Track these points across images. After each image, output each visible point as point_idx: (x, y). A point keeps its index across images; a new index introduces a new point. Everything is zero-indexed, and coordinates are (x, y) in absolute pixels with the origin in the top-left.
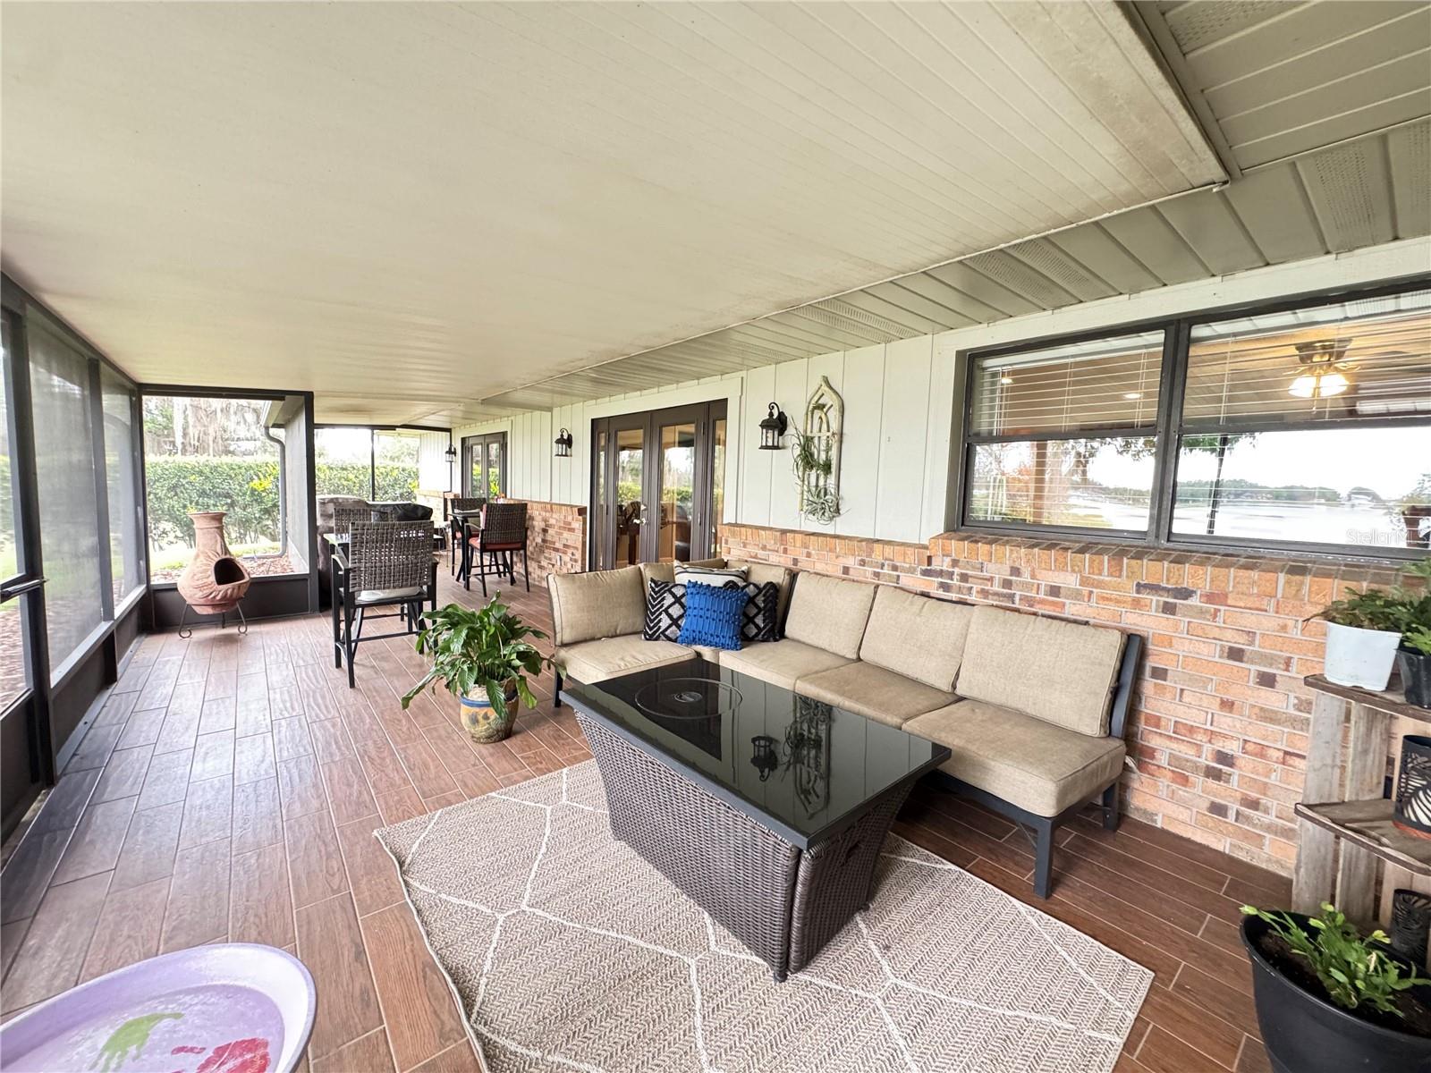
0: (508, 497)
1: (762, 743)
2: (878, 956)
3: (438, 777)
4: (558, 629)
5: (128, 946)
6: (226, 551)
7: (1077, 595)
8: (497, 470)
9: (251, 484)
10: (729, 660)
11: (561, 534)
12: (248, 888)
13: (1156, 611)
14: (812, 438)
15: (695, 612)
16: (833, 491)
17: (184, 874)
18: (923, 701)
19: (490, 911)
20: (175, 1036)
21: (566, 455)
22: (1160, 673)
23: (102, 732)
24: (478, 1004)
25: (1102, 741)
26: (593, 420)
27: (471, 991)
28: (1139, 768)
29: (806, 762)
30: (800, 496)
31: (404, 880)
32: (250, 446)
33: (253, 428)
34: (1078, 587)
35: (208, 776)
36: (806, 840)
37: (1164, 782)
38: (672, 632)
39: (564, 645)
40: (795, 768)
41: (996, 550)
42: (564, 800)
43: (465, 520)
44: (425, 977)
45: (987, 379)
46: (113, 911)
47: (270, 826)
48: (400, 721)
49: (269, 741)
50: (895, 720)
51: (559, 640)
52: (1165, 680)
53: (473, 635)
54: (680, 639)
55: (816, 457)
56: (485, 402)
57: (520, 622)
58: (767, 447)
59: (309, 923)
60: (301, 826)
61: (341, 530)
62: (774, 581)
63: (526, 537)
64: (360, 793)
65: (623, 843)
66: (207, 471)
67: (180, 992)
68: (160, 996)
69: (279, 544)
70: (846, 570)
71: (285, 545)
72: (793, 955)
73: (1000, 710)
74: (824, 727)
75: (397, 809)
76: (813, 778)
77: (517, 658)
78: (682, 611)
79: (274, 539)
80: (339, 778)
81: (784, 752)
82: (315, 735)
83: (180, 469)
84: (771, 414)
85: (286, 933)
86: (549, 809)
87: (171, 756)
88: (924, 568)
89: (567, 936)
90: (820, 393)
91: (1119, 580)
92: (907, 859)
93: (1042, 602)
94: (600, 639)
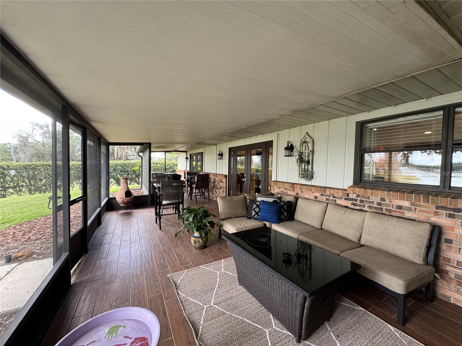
0: (203, 172)
1: (286, 255)
2: (335, 339)
3: (185, 259)
4: (220, 214)
5: (105, 302)
6: (128, 188)
7: (409, 209)
8: (200, 163)
9: (133, 168)
10: (275, 227)
11: (219, 183)
12: (135, 289)
13: (445, 217)
14: (303, 153)
15: (264, 210)
16: (310, 170)
17: (119, 282)
18: (347, 246)
19: (202, 304)
20: (124, 332)
21: (221, 159)
22: (450, 241)
23: (98, 239)
24: (200, 335)
25: (424, 267)
26: (229, 148)
27: (197, 330)
28: (441, 278)
29: (302, 263)
30: (298, 172)
31: (177, 291)
32: (133, 157)
33: (134, 152)
34: (410, 206)
35: (124, 253)
36: (308, 294)
37: (453, 285)
38: (256, 217)
39: (222, 220)
40: (298, 265)
41: (374, 192)
42: (223, 270)
43: (191, 179)
44: (183, 323)
45: (368, 131)
46: (102, 291)
47: (140, 270)
48: (174, 240)
49: (139, 244)
50: (338, 252)
51: (220, 218)
52: (452, 244)
53: (195, 216)
54: (258, 219)
55: (304, 159)
56: (197, 144)
57: (209, 212)
58: (287, 156)
59: (151, 301)
60: (148, 271)
61: (158, 182)
62: (290, 200)
63: (209, 184)
64: (164, 262)
65: (242, 287)
66: (122, 165)
67: (124, 320)
68: (120, 320)
69: (140, 185)
70: (316, 197)
71: (142, 186)
72: (303, 334)
73: (379, 251)
74: (309, 251)
75: (174, 268)
76: (305, 269)
77: (208, 223)
78: (259, 210)
79: (138, 184)
80: (158, 257)
81: (294, 259)
82: (151, 244)
83: (116, 164)
84: (288, 145)
85: (145, 304)
86: (218, 273)
87: (114, 247)
88: (345, 197)
89: (226, 316)
90: (305, 137)
91: (428, 204)
92: (344, 304)
93: (394, 211)
94: (233, 218)
